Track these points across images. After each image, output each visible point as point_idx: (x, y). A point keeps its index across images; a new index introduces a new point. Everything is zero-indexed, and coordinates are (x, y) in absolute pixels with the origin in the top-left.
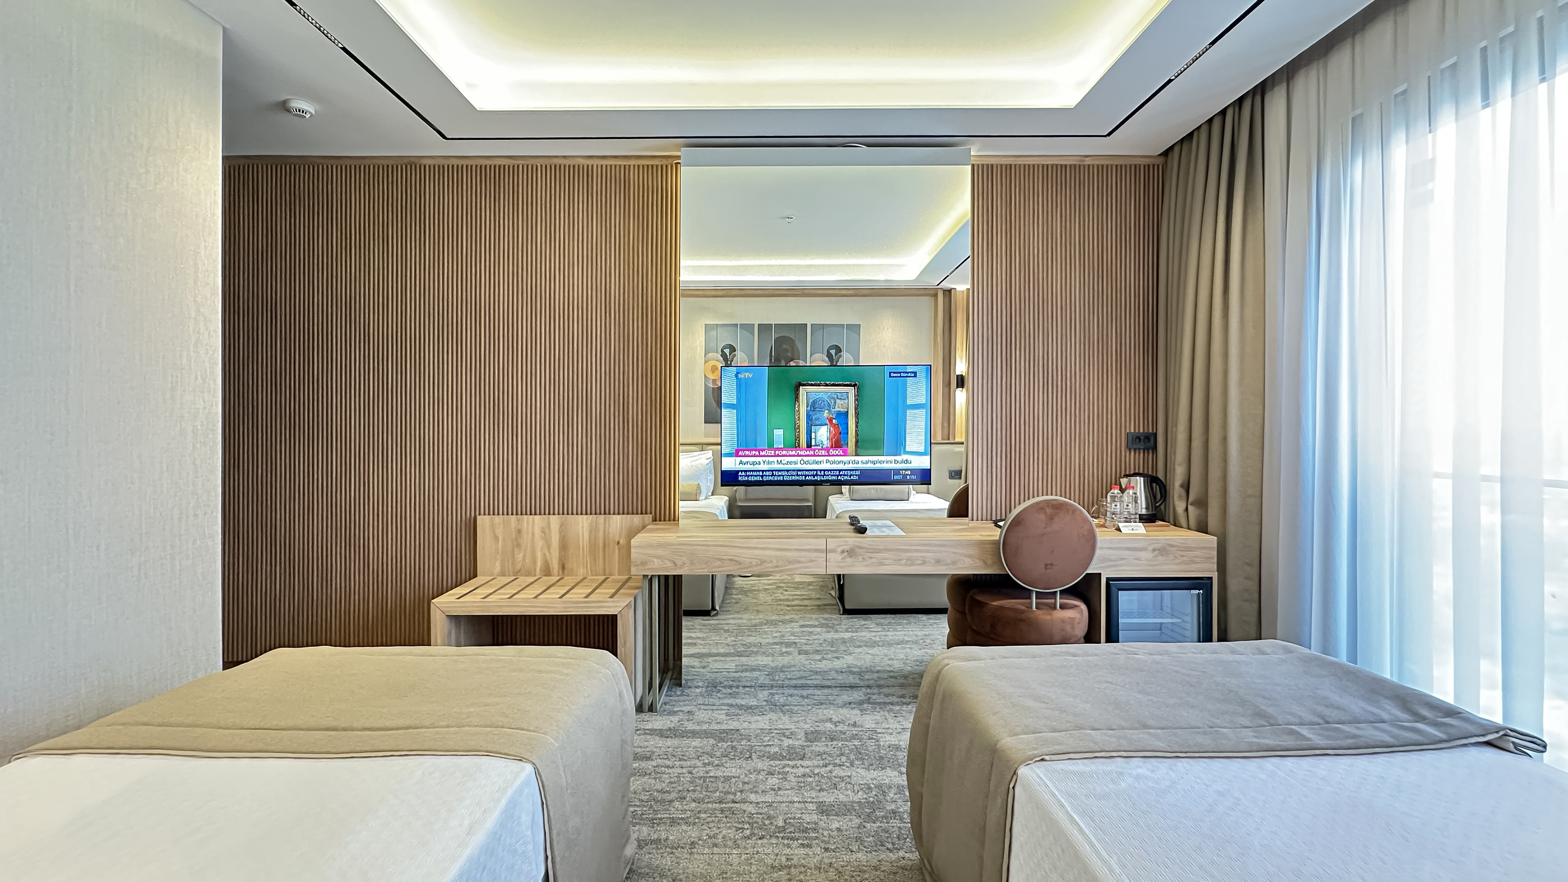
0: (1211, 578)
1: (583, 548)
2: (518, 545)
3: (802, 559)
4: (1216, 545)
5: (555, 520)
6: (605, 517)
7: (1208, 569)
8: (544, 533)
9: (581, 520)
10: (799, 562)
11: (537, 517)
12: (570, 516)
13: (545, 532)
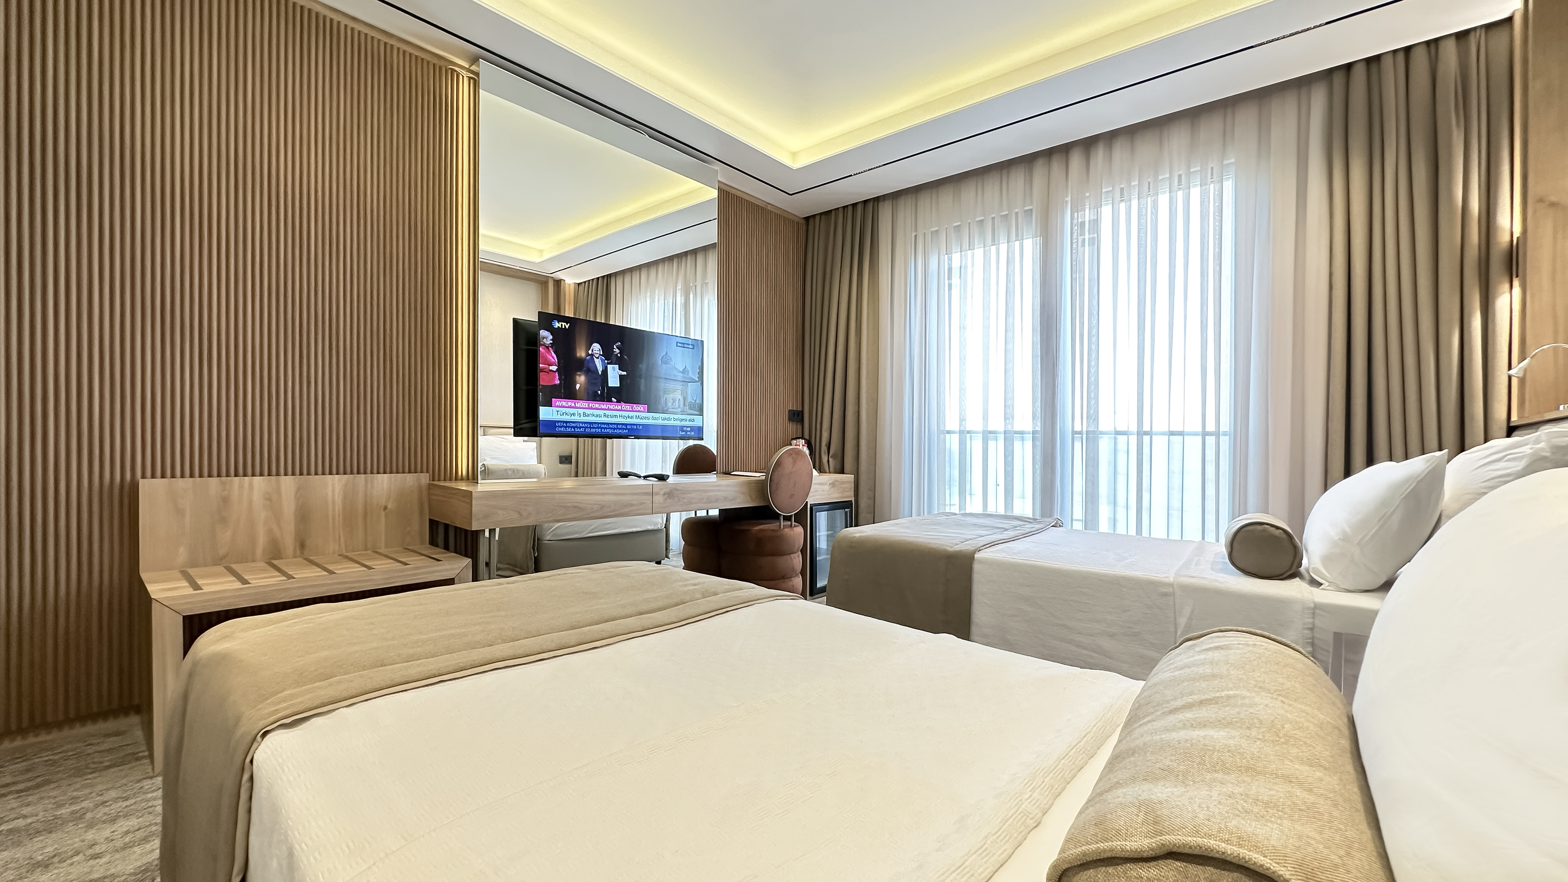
0: (852, 501)
1: (334, 519)
2: (223, 520)
3: (634, 502)
4: (853, 480)
5: (288, 483)
6: (366, 478)
7: (849, 496)
8: (270, 499)
9: (330, 483)
10: (632, 505)
11: (257, 480)
12: (313, 478)
13: (272, 501)
